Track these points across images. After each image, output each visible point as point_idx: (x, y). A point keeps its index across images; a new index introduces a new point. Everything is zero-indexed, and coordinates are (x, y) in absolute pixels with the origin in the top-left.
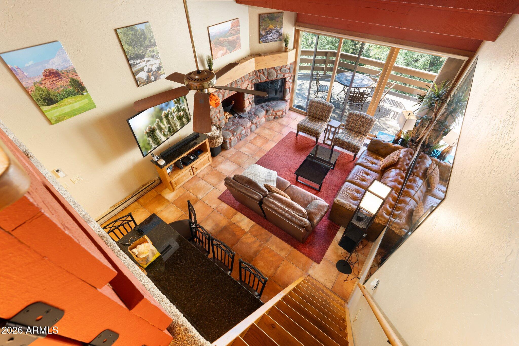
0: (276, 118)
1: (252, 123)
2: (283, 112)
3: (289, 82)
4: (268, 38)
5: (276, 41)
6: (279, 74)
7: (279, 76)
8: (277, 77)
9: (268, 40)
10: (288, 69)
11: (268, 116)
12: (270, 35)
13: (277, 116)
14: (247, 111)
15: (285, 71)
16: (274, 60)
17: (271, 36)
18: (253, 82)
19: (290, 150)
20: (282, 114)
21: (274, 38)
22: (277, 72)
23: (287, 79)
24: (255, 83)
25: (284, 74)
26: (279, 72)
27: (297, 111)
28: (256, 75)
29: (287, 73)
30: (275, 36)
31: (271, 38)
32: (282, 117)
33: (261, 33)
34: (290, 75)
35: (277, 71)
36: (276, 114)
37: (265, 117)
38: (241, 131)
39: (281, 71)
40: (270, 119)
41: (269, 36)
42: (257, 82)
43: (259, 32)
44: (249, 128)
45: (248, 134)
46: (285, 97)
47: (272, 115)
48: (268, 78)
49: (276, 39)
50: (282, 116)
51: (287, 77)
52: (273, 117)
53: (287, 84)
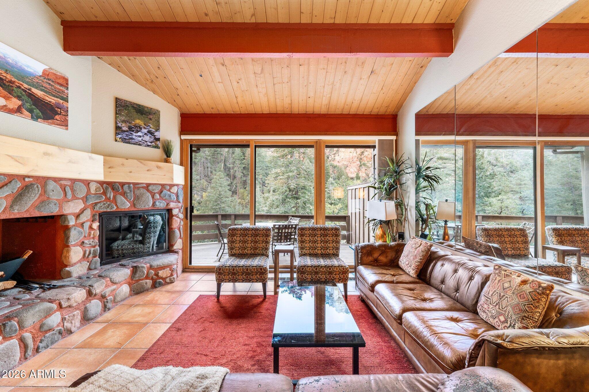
0: (157, 286)
1: (90, 293)
2: (172, 270)
3: (178, 217)
4: (134, 137)
5: (148, 146)
6: (158, 199)
7: (157, 203)
8: (154, 204)
9: (133, 141)
10: (175, 194)
11: (137, 281)
12: (137, 134)
13: (161, 280)
14: (75, 275)
15: (170, 196)
16: (148, 170)
17: (140, 137)
18: (97, 208)
19: (213, 325)
20: (172, 275)
21: (146, 142)
22: (153, 197)
23: (175, 212)
24: (102, 210)
25: (167, 202)
26: (157, 196)
27: (200, 270)
28: (106, 196)
29: (173, 201)
30: (147, 138)
31: (140, 139)
32: (172, 282)
33: (119, 125)
34: (180, 205)
35: (153, 194)
36: (157, 275)
37: (130, 284)
38: (42, 315)
39: (162, 195)
40: (143, 287)
41: (135, 134)
42: (109, 210)
43: (116, 123)
44: (77, 309)
45: (73, 329)
46: (172, 246)
47: (147, 278)
48: (134, 205)
49: (149, 144)
50: (170, 280)
51: (175, 208)
52: (149, 282)
53: (174, 221)
